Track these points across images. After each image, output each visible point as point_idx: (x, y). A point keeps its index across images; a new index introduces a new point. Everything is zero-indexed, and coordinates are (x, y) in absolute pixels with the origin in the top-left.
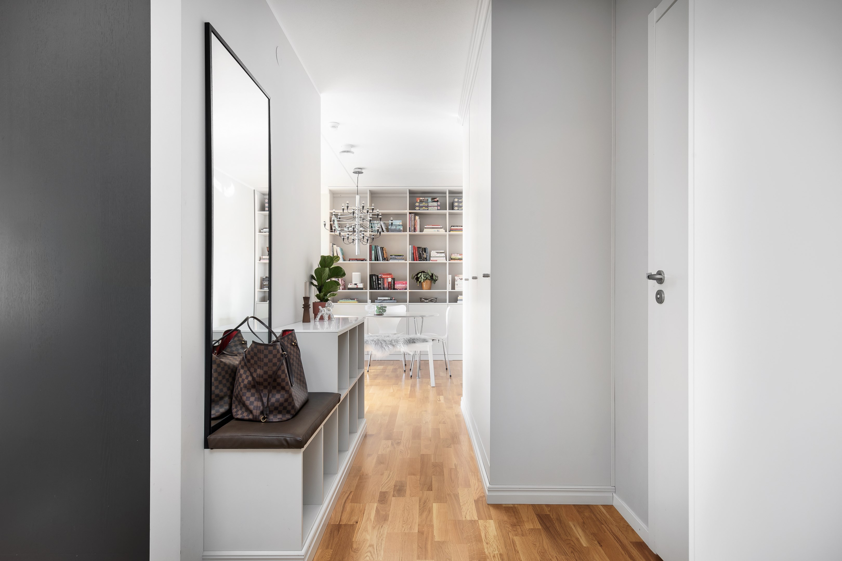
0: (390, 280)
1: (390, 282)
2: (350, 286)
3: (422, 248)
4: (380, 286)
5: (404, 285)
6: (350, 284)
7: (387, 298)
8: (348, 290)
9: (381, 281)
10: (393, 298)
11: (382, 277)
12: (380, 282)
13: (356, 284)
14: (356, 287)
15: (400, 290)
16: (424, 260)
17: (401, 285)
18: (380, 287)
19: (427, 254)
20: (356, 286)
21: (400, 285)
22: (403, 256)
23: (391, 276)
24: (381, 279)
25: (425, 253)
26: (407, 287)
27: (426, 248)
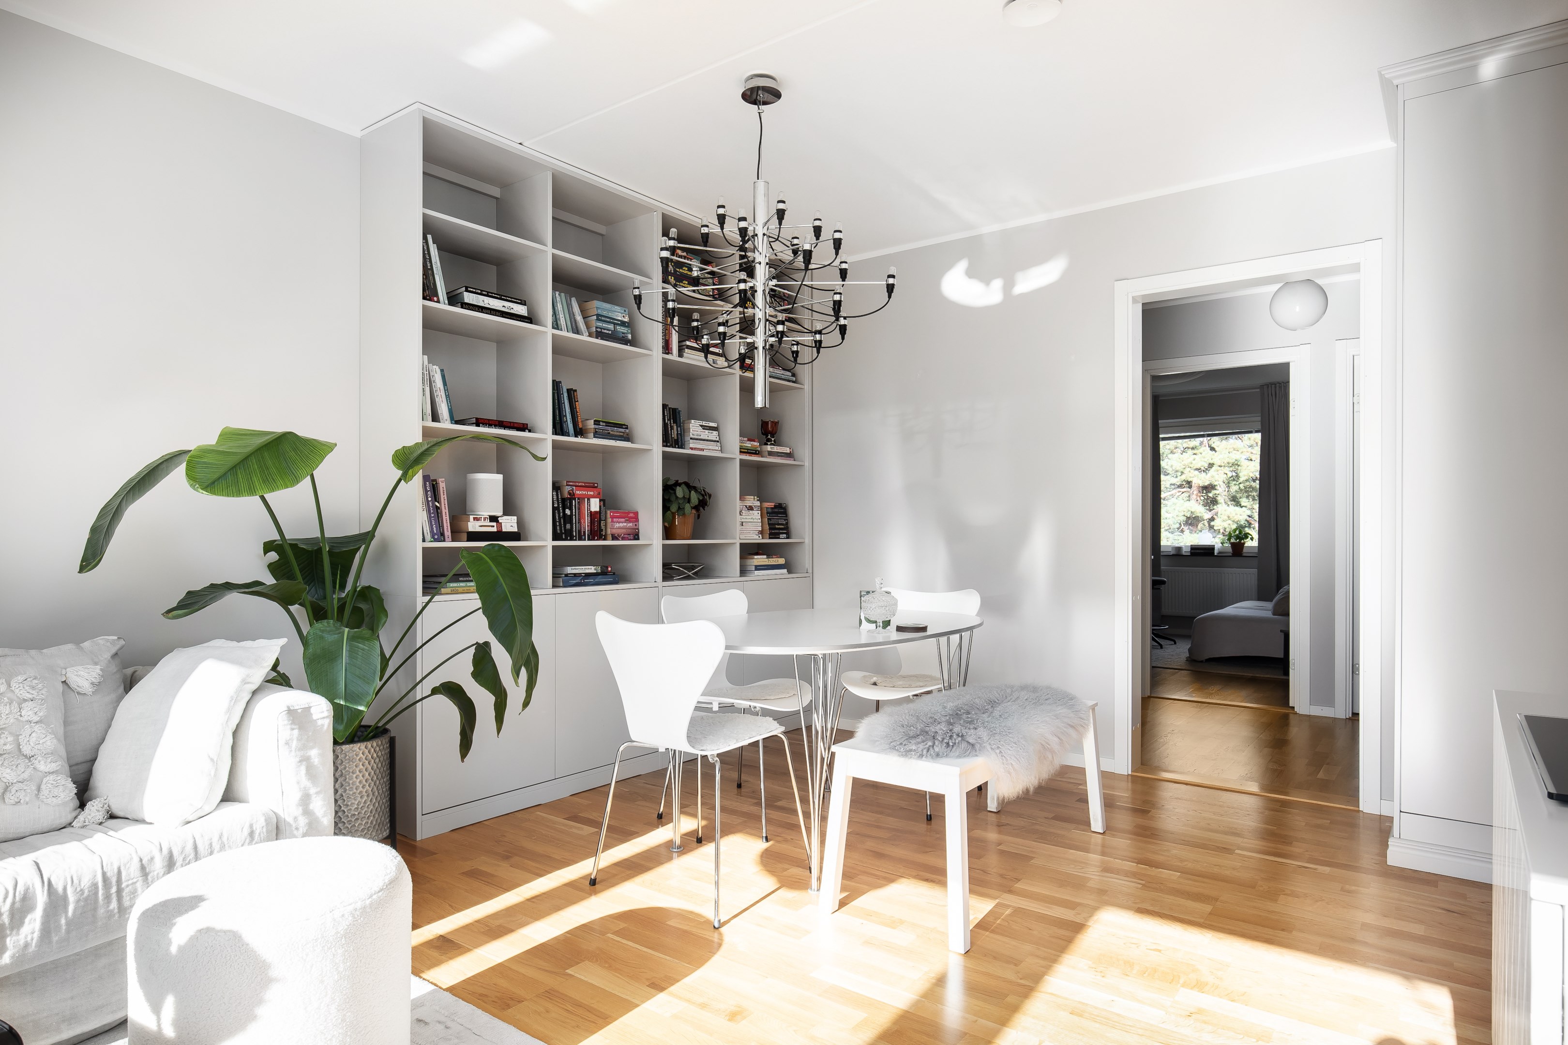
0: (595, 505)
1: (596, 512)
2: (473, 526)
3: (670, 408)
4: (568, 526)
5: (631, 524)
6: (475, 519)
7: (591, 569)
8: (469, 540)
9: (571, 509)
10: (610, 569)
11: (574, 494)
12: (568, 512)
13: (494, 519)
14: (495, 529)
15: (623, 539)
16: (674, 445)
17: (626, 524)
18: (568, 530)
19: (679, 429)
20: (494, 524)
21: (621, 525)
22: (627, 428)
23: (596, 493)
24: (571, 500)
25: (675, 427)
26: (638, 529)
27: (677, 411)
